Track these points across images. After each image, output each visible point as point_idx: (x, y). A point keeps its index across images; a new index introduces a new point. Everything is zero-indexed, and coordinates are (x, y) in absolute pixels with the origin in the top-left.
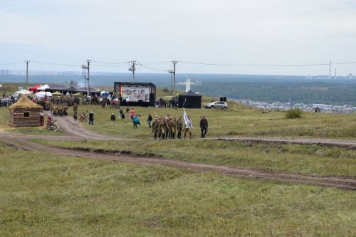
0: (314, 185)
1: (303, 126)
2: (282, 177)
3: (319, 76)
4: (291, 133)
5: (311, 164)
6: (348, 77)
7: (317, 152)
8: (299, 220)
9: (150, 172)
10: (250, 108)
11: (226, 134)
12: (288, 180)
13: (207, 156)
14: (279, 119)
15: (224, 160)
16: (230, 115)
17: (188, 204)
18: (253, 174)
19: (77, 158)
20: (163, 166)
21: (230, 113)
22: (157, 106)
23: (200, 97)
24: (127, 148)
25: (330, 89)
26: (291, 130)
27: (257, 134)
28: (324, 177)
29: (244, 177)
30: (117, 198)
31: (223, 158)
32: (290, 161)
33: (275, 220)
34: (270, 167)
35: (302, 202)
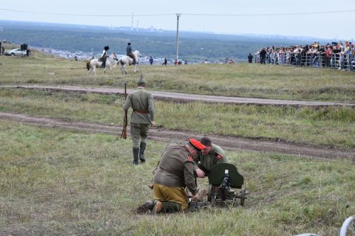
0: (110, 134)
1: (103, 76)
2: (80, 126)
3: (122, 27)
4: (90, 83)
5: (109, 113)
6: (149, 29)
7: (116, 102)
10: (52, 56)
11: (25, 83)
12: (85, 129)
13: (5, 104)
14: (80, 69)
15: (22, 109)
16: (30, 63)
18: (51, 122)
21: (31, 61)
25: (132, 41)
26: (91, 80)
27: (57, 83)
28: (120, 126)
29: (41, 126)
31: (22, 106)
32: (89, 110)
33: (69, 169)
34: (69, 116)
35: (98, 150)
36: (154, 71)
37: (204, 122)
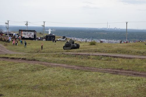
0: (101, 72)
1: (97, 48)
2: (88, 69)
3: (103, 28)
5: (100, 64)
6: (114, 28)
7: (102, 59)
8: (95, 86)
9: (34, 67)
12: (90, 70)
13: (57, 60)
14: (87, 45)
17: (50, 80)
18: (76, 68)
19: (3, 61)
20: (39, 65)
22: (37, 40)
23: (55, 36)
24: (24, 57)
25: (107, 34)
26: (92, 50)
27: (78, 52)
28: (105, 69)
29: (73, 69)
30: (20, 78)
31: (64, 61)
32: (91, 62)
33: (85, 86)
35: (96, 79)
36: (117, 46)
37: (140, 67)
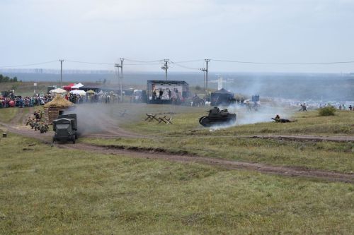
0: (351, 183)
1: (338, 123)
2: (318, 175)
4: (325, 130)
5: (348, 162)
7: (353, 150)
9: (185, 170)
11: (260, 132)
12: (325, 178)
13: (241, 154)
14: (313, 117)
15: (259, 158)
17: (225, 201)
18: (288, 171)
19: (111, 156)
20: (198, 164)
24: (162, 146)
26: (326, 128)
27: (291, 132)
29: (280, 174)
30: (154, 195)
31: (258, 155)
33: (314, 218)
34: (305, 165)
35: (341, 199)
